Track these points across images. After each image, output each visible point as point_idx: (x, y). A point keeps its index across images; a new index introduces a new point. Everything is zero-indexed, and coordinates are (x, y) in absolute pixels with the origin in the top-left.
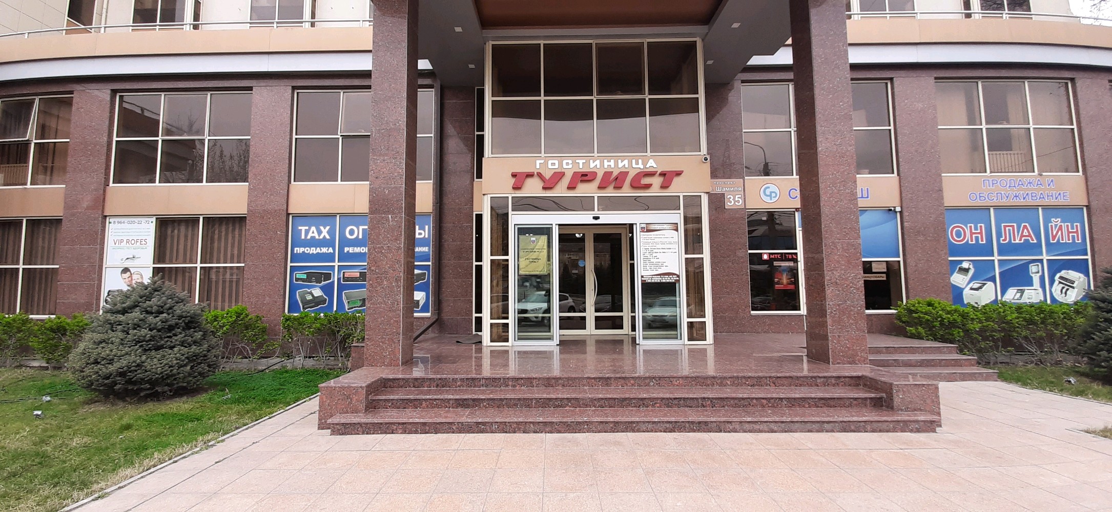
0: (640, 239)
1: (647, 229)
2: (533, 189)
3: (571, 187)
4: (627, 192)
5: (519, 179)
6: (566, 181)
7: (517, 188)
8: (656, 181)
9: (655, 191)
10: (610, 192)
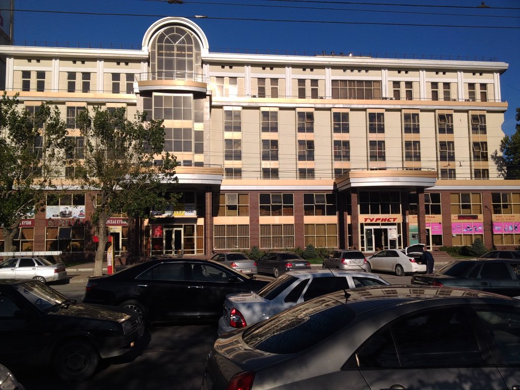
0: (389, 231)
1: (390, 229)
2: (368, 221)
3: (376, 221)
4: (386, 222)
5: (366, 219)
6: (375, 220)
7: (366, 221)
8: (392, 220)
9: (392, 222)
10: (383, 222)
